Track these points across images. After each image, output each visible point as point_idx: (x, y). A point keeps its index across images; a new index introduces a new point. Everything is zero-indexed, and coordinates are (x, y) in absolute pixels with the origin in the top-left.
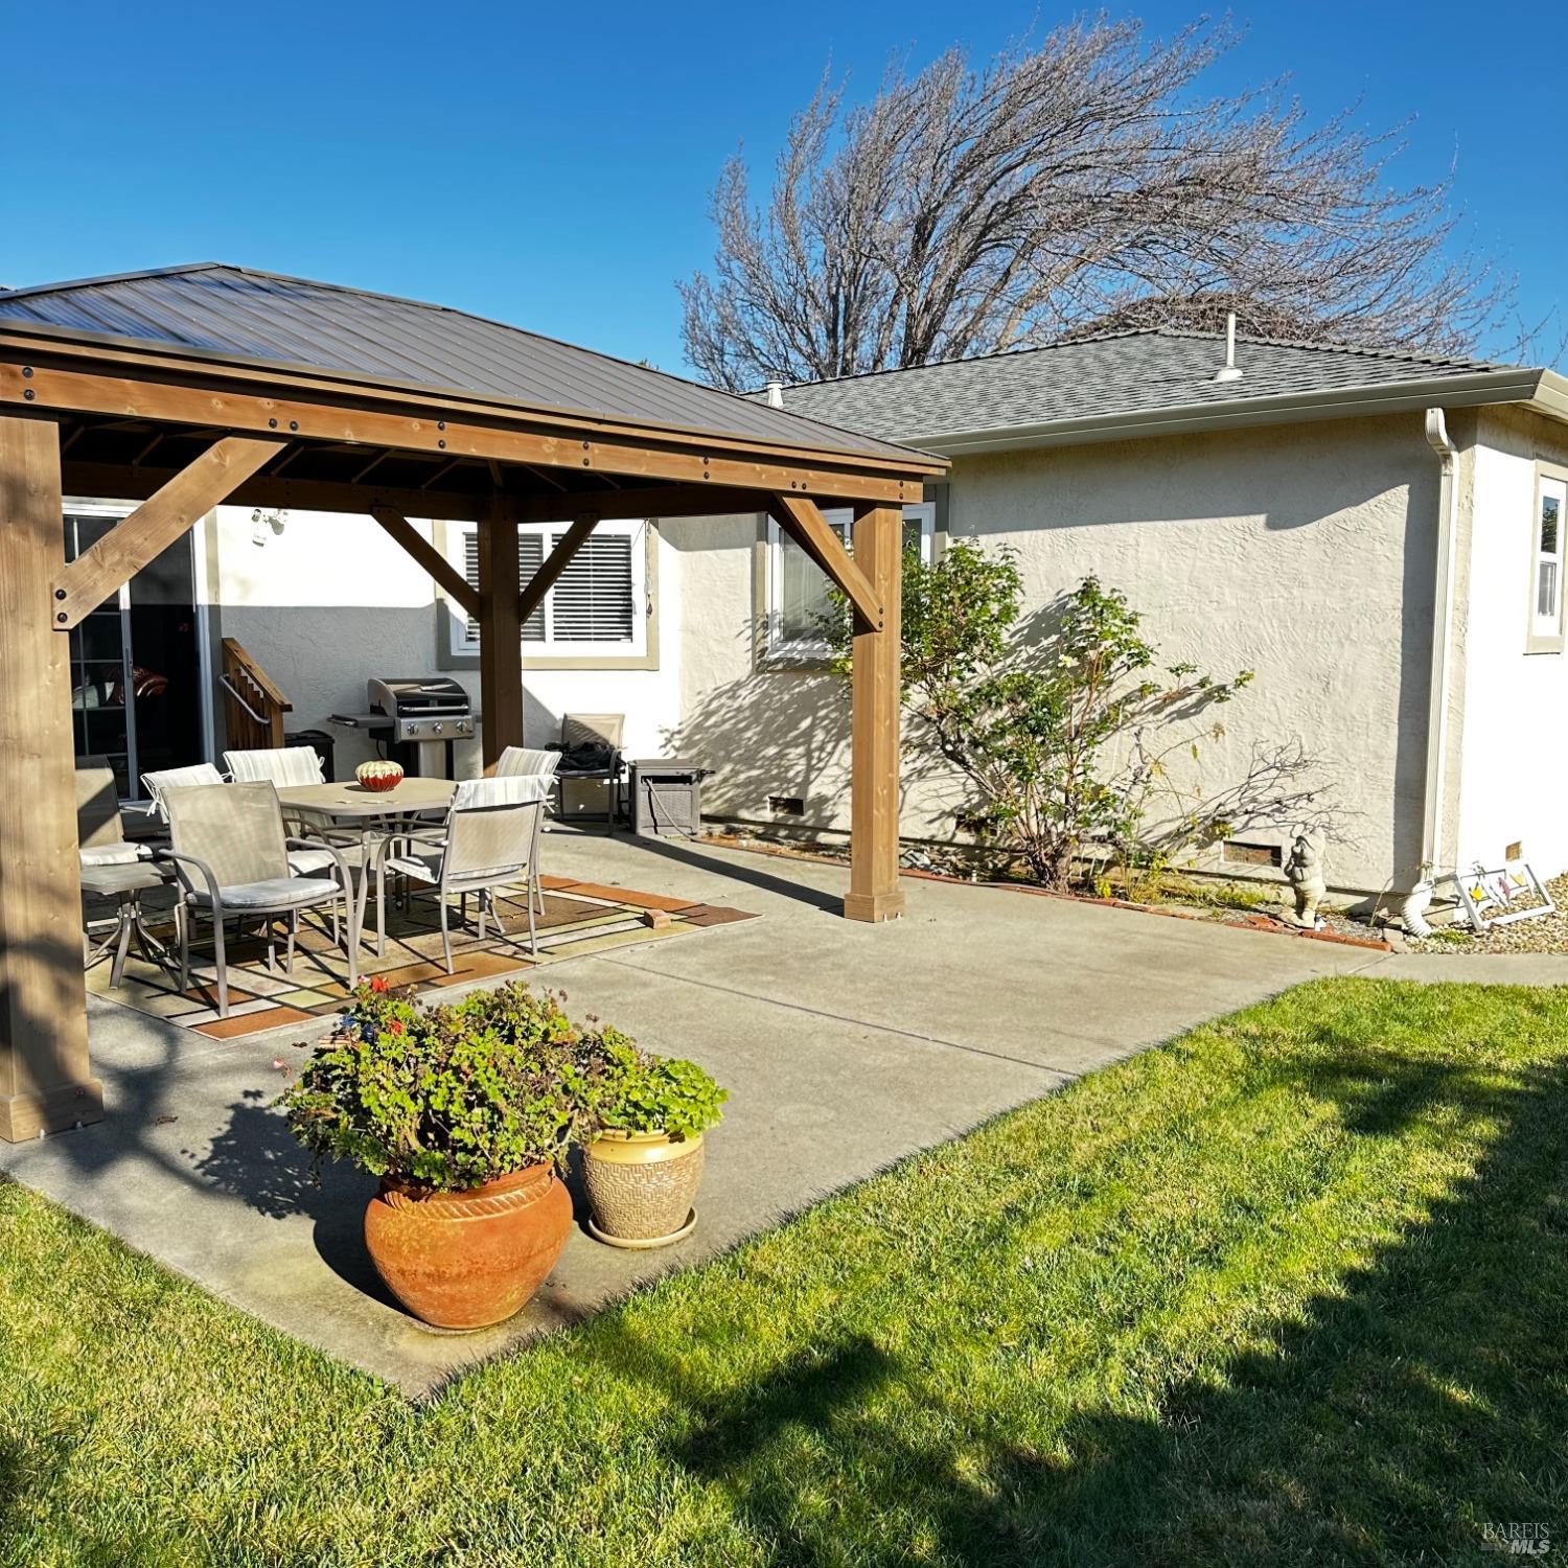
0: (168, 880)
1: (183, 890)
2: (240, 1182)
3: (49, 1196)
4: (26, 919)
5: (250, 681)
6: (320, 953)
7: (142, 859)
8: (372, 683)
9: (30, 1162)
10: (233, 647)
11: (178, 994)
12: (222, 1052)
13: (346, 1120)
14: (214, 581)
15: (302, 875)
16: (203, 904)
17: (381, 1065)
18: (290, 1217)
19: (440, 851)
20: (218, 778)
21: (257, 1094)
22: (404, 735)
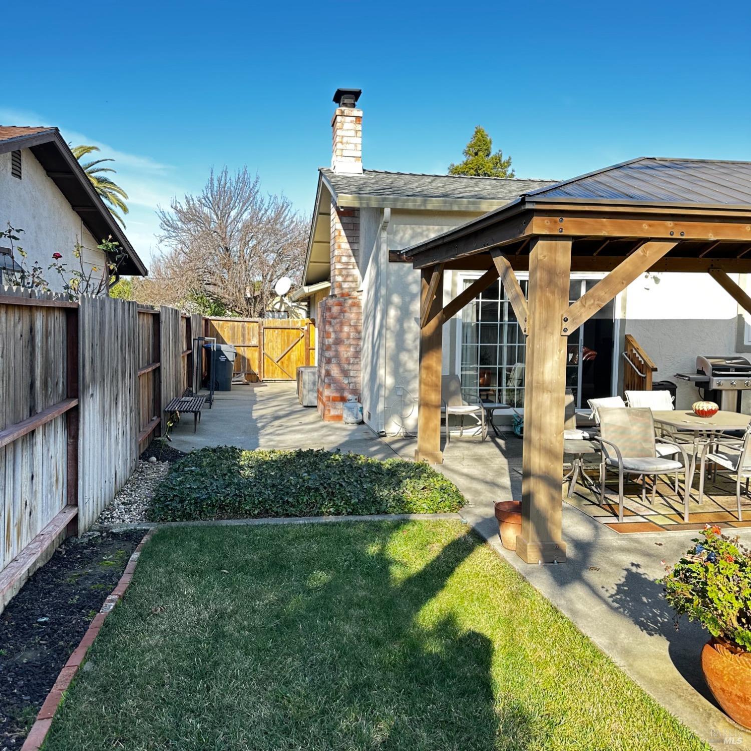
0: (597, 450)
1: (604, 457)
2: (630, 610)
3: (543, 593)
4: (540, 464)
5: (637, 355)
6: (667, 497)
7: (585, 439)
8: (699, 358)
9: (535, 574)
10: (630, 339)
11: (598, 505)
12: (620, 540)
13: (697, 600)
14: (624, 308)
15: (662, 457)
16: (614, 465)
17: (719, 577)
18: (657, 636)
19: (739, 453)
20: (622, 404)
21: (638, 566)
22: (714, 386)
